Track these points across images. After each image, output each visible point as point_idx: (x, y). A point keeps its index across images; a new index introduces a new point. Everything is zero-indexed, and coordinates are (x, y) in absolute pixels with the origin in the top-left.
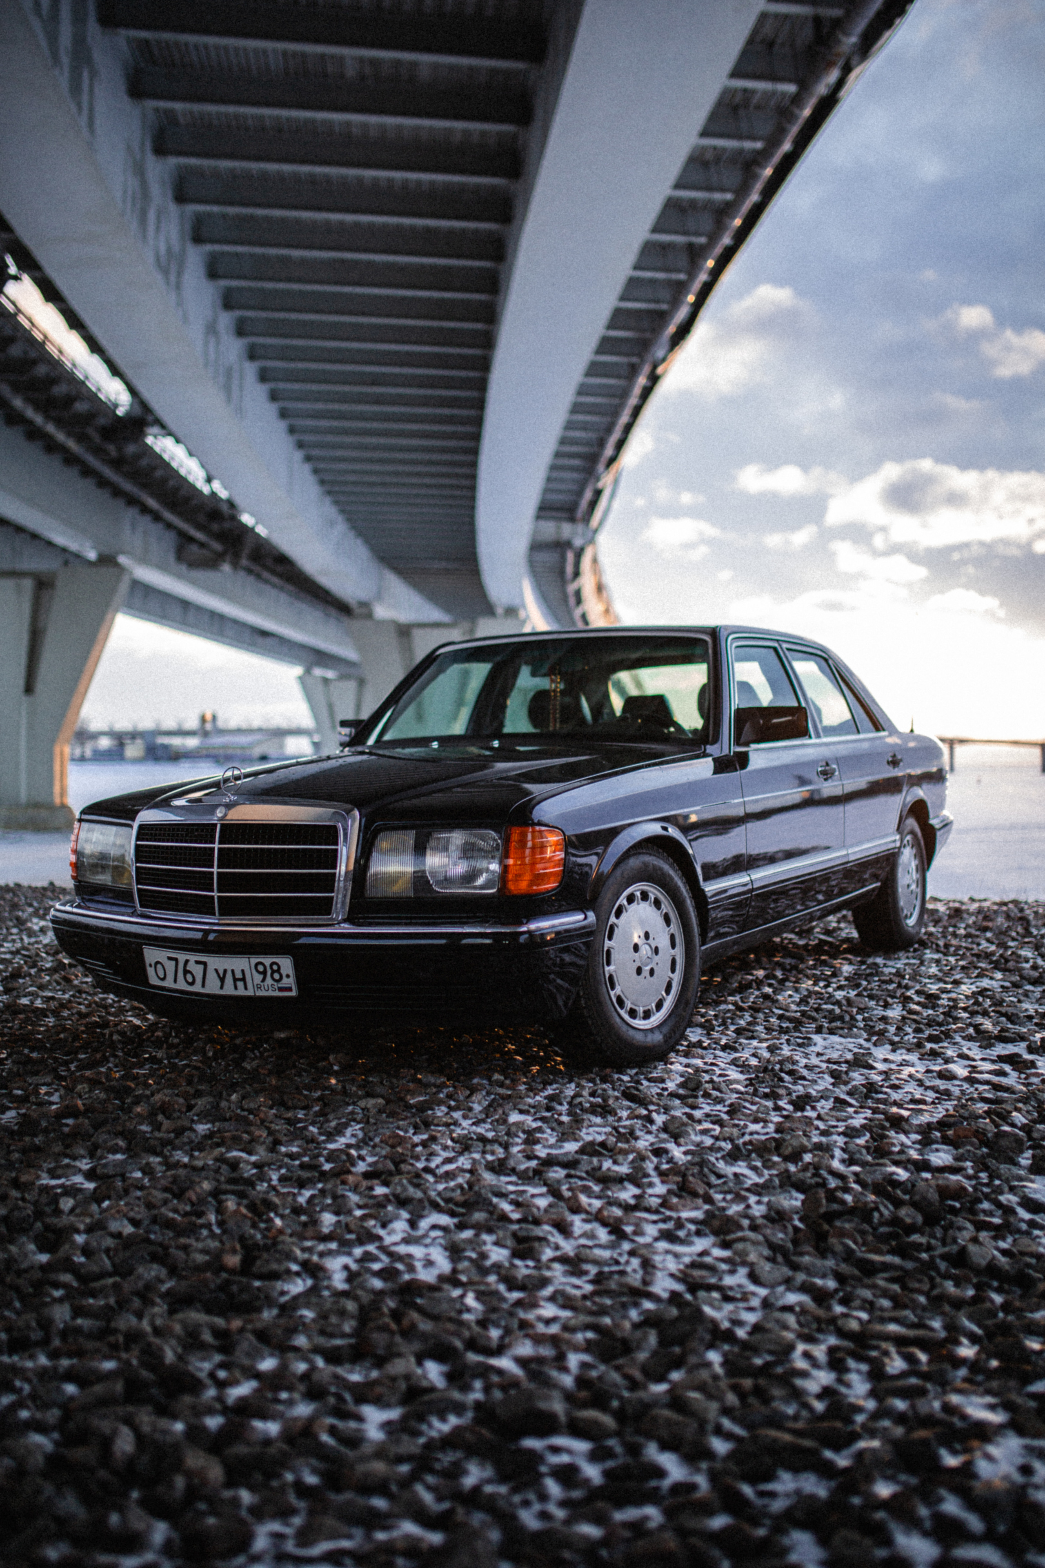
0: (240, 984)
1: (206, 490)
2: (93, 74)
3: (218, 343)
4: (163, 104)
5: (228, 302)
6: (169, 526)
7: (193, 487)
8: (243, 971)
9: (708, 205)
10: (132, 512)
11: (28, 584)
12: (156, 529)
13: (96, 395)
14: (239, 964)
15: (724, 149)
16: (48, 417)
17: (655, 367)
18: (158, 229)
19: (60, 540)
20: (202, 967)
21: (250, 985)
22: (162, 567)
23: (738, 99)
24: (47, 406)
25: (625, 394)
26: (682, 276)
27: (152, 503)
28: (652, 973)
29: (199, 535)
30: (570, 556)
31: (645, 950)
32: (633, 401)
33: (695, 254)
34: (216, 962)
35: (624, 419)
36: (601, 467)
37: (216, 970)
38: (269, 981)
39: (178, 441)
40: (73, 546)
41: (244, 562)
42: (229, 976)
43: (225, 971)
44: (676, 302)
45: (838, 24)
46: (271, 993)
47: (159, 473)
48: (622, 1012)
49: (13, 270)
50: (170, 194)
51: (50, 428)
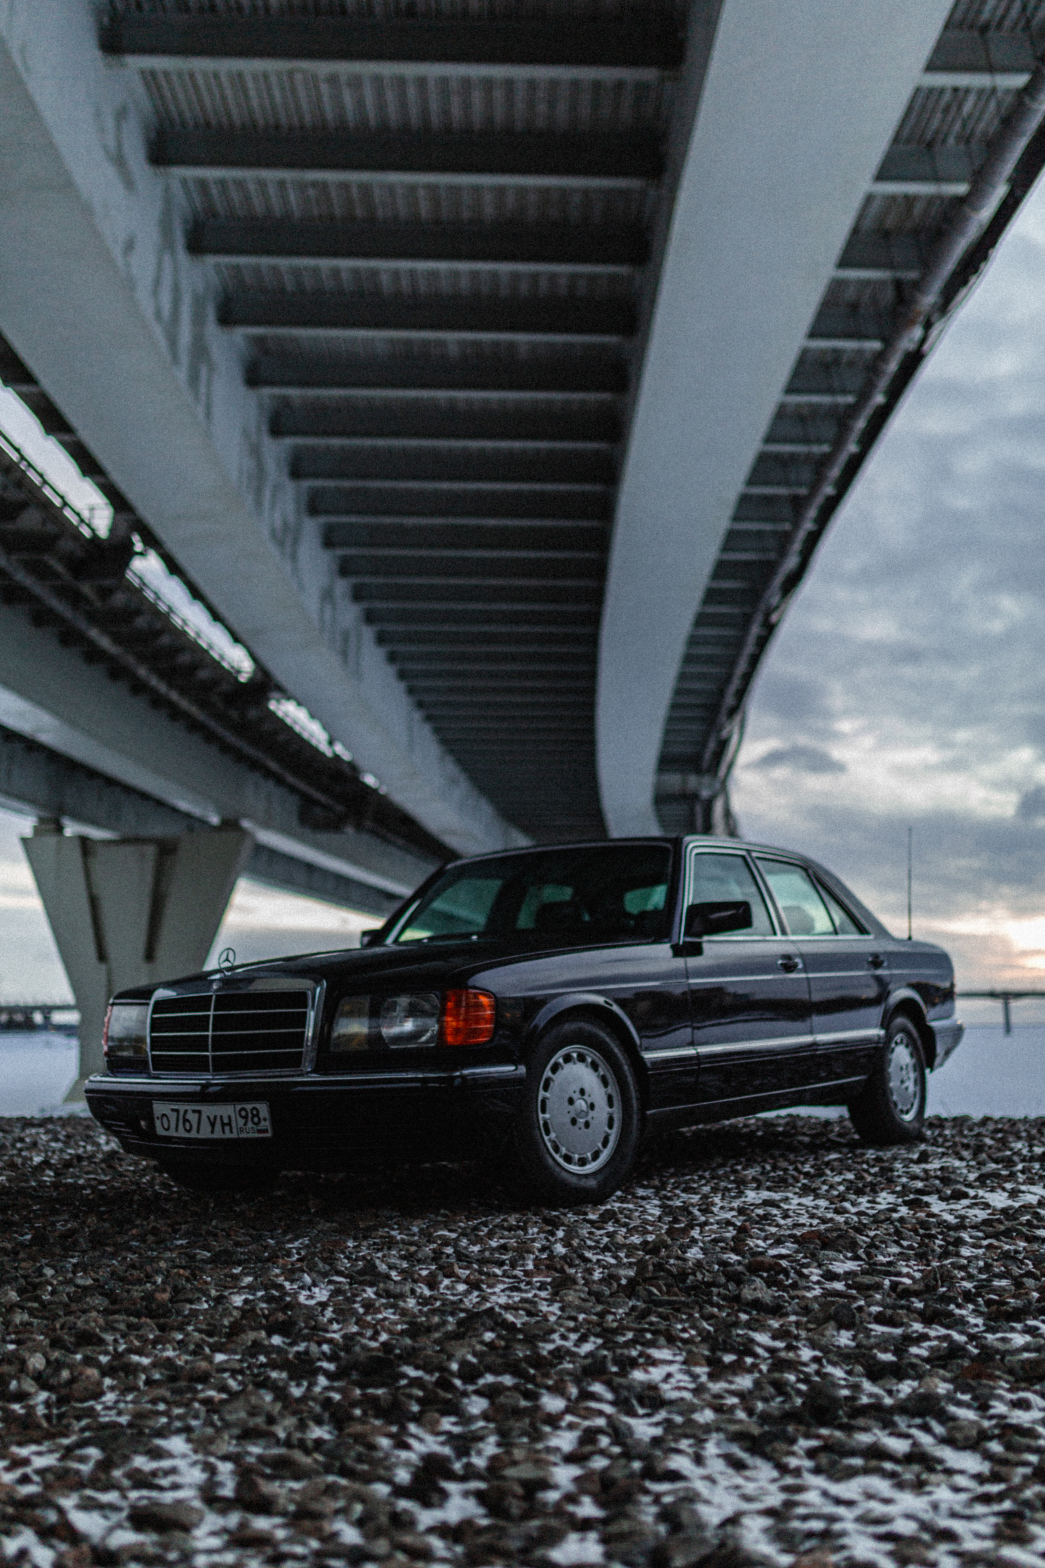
0: (227, 1128)
1: (329, 753)
2: (211, 369)
3: (334, 608)
4: (277, 391)
5: (345, 569)
6: (293, 789)
7: (315, 751)
8: (229, 1117)
9: (809, 456)
10: (256, 776)
11: (150, 851)
12: (278, 792)
13: (218, 663)
14: (227, 1111)
15: (819, 406)
16: (171, 686)
17: (768, 615)
18: (273, 504)
19: (184, 805)
20: (197, 1115)
21: (234, 1130)
22: (285, 830)
23: (829, 358)
24: (170, 675)
25: (739, 643)
26: (787, 526)
27: (273, 765)
28: (587, 1125)
29: (322, 798)
30: (699, 809)
31: (581, 1104)
32: (749, 648)
33: (798, 504)
34: (209, 1110)
35: (742, 667)
36: (723, 717)
37: (208, 1117)
38: (250, 1125)
39: (299, 704)
40: (196, 810)
41: (368, 824)
42: (218, 1121)
43: (215, 1117)
44: (783, 552)
45: (918, 286)
46: (251, 1135)
47: (281, 738)
48: (557, 1157)
49: (139, 546)
50: (286, 470)
51: (174, 696)
